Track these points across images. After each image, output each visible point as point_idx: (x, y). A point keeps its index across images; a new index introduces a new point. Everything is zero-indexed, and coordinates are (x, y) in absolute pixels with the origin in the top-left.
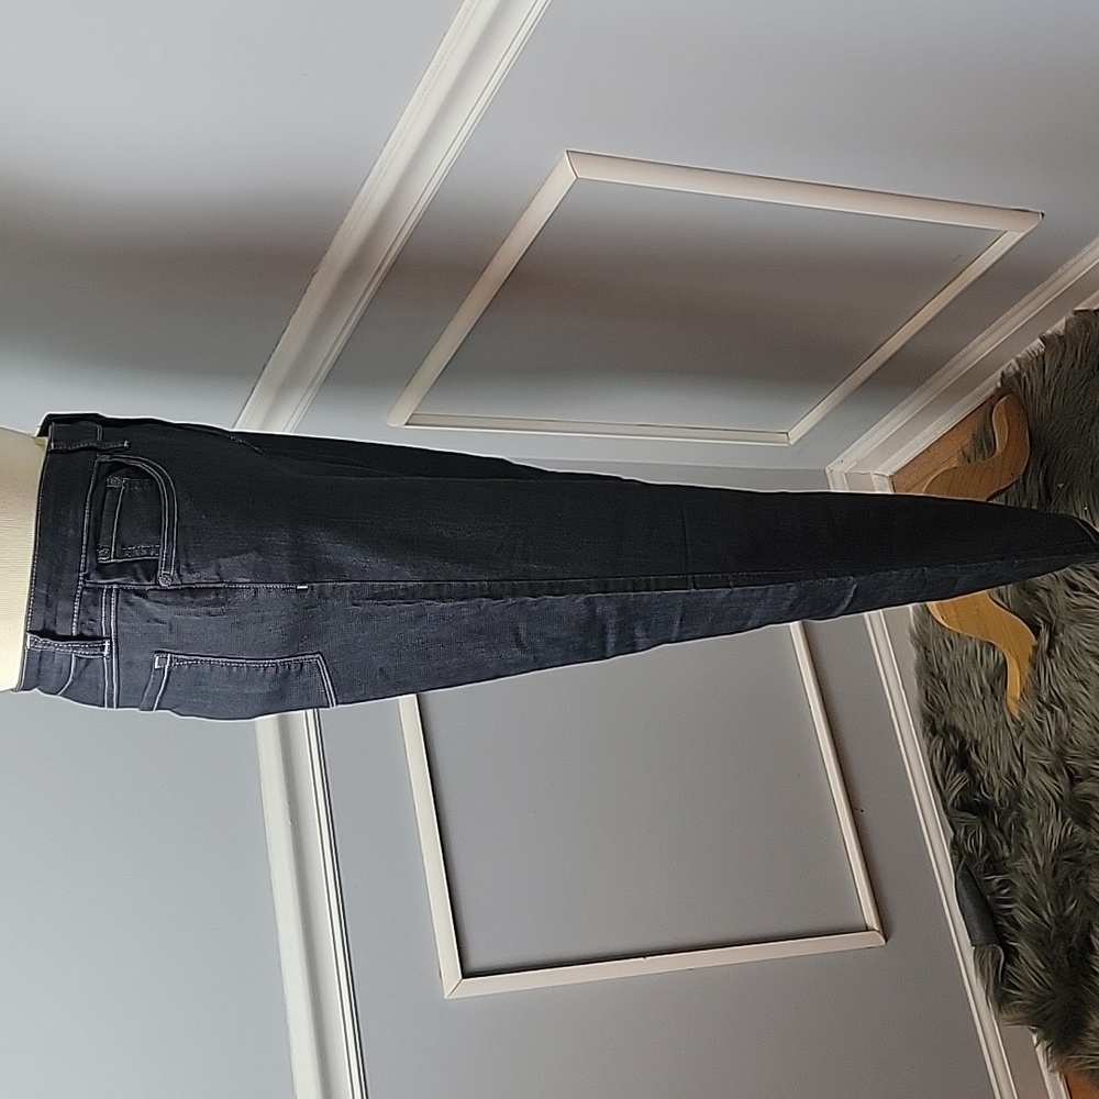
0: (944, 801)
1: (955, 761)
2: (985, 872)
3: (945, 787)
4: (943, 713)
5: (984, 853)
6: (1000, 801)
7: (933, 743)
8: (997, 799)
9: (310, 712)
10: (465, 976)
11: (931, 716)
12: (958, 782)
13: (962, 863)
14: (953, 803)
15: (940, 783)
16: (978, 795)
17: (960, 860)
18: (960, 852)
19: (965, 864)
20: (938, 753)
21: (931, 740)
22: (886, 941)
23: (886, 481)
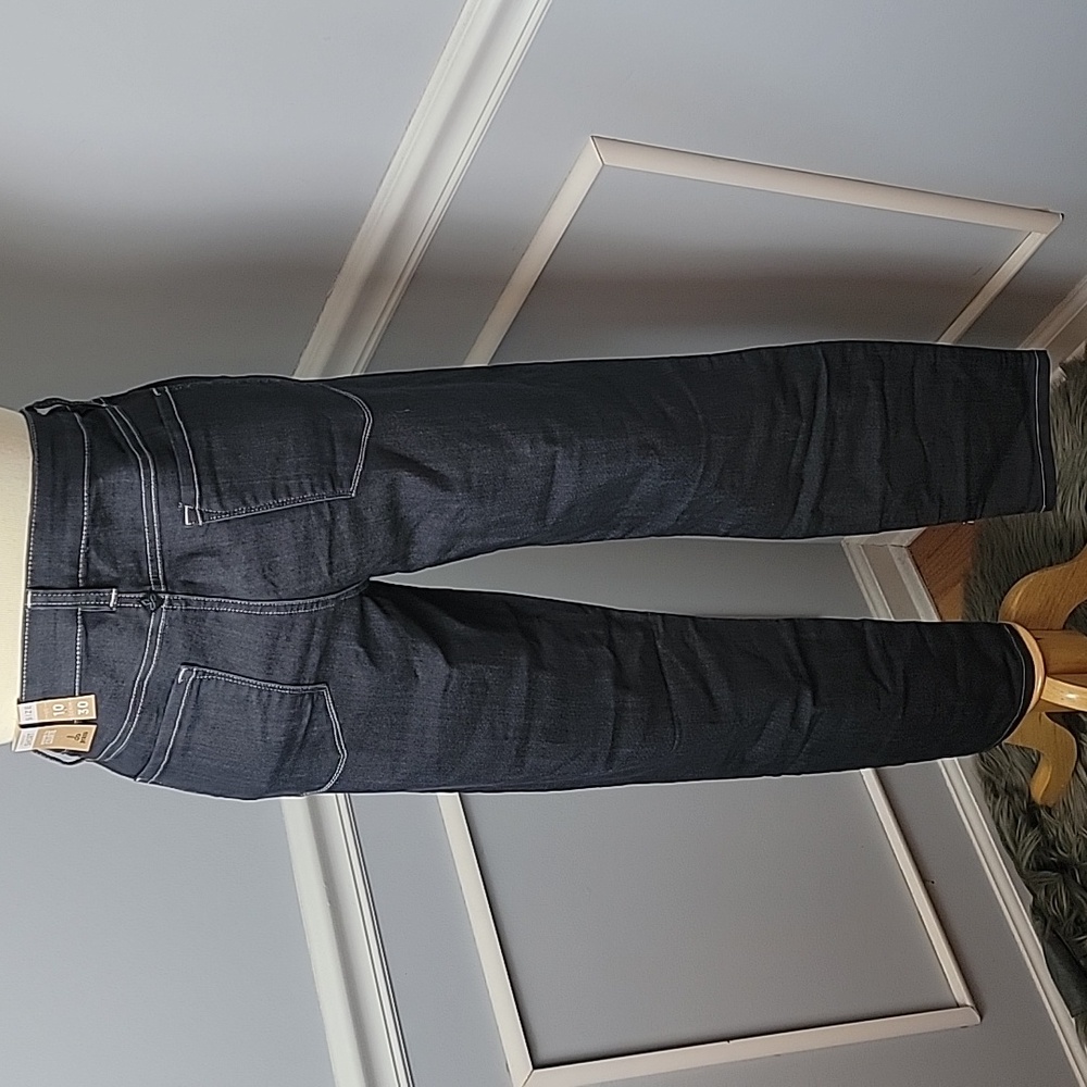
0: (1018, 865)
1: (1024, 820)
2: (1074, 933)
3: (1017, 851)
4: (1002, 774)
5: (1070, 913)
6: (1080, 857)
7: (998, 804)
8: (1076, 855)
9: (341, 795)
10: (535, 1067)
11: (990, 779)
12: (1030, 842)
13: (1048, 926)
14: (1028, 864)
15: (1009, 848)
16: (1054, 854)
17: (1046, 925)
18: (1043, 916)
19: (1051, 927)
20: (1005, 814)
21: (994, 804)
22: (981, 1018)
23: (905, 551)
